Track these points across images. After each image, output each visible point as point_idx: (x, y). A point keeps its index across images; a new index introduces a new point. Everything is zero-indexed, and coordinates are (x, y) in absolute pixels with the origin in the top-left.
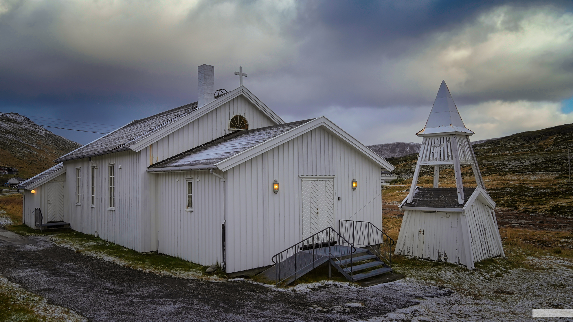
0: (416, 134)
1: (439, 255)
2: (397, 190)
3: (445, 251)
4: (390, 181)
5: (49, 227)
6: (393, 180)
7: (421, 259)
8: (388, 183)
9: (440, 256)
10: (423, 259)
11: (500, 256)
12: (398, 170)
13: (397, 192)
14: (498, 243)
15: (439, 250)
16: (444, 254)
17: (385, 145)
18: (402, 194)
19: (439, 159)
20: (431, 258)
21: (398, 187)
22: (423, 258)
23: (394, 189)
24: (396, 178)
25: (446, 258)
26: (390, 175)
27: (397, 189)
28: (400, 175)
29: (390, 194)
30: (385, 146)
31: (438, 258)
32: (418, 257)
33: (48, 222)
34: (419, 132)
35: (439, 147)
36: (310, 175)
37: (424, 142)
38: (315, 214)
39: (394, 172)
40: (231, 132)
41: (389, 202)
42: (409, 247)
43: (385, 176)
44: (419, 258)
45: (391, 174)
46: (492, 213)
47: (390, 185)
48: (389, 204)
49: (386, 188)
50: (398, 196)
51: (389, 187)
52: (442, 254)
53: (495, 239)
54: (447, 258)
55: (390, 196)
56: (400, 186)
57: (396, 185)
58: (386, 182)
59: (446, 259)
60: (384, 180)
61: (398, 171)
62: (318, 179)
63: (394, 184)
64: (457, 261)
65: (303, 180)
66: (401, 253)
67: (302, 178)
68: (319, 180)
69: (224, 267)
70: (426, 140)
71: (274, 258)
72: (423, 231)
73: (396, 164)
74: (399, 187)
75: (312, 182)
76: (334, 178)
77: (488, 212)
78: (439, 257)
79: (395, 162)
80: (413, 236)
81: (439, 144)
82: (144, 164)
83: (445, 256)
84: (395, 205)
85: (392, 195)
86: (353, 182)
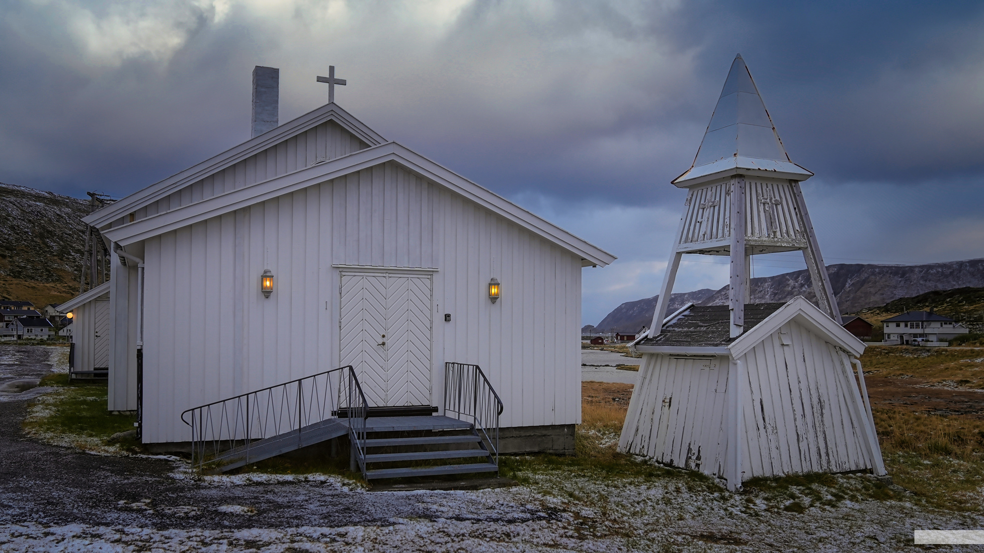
0: (672, 183)
1: (690, 455)
2: (962, 357)
3: (700, 447)
4: (950, 338)
6: (956, 335)
7: (659, 463)
8: (946, 342)
9: (690, 458)
10: (662, 463)
11: (871, 472)
12: (975, 314)
13: (962, 361)
14: (864, 440)
15: (690, 444)
16: (696, 454)
17: (968, 262)
18: (973, 365)
19: (709, 236)
20: (675, 464)
21: (966, 351)
22: (662, 461)
23: (955, 355)
24: (966, 331)
25: (698, 462)
26: (952, 326)
27: (964, 354)
28: (978, 324)
29: (942, 366)
30: (966, 266)
31: (686, 461)
32: (655, 458)
33: (95, 369)
34: (678, 178)
35: (712, 208)
36: (366, 263)
37: (689, 199)
38: (375, 345)
39: (965, 319)
41: (934, 383)
42: (644, 437)
43: (939, 326)
44: (657, 461)
45: (953, 323)
46: (854, 366)
47: (948, 346)
48: (932, 386)
49: (936, 352)
50: (961, 369)
51: (944, 350)
52: (694, 454)
53: (858, 430)
54: (700, 463)
55: (941, 371)
56: (972, 350)
57: (965, 348)
58: (941, 340)
59: (698, 465)
60: (935, 336)
61: (974, 318)
62: (387, 273)
63: (960, 345)
64: (716, 471)
65: (343, 273)
66: (630, 449)
67: (341, 270)
68: (390, 275)
69: (139, 431)
70: (692, 195)
72: (668, 401)
73: (975, 302)
74: (969, 350)
75: (368, 278)
76: (435, 276)
77: (842, 363)
78: (688, 458)
79: (972, 297)
80: (652, 411)
81: (713, 200)
83: (699, 458)
84: (946, 388)
85: (947, 368)
86: (490, 285)
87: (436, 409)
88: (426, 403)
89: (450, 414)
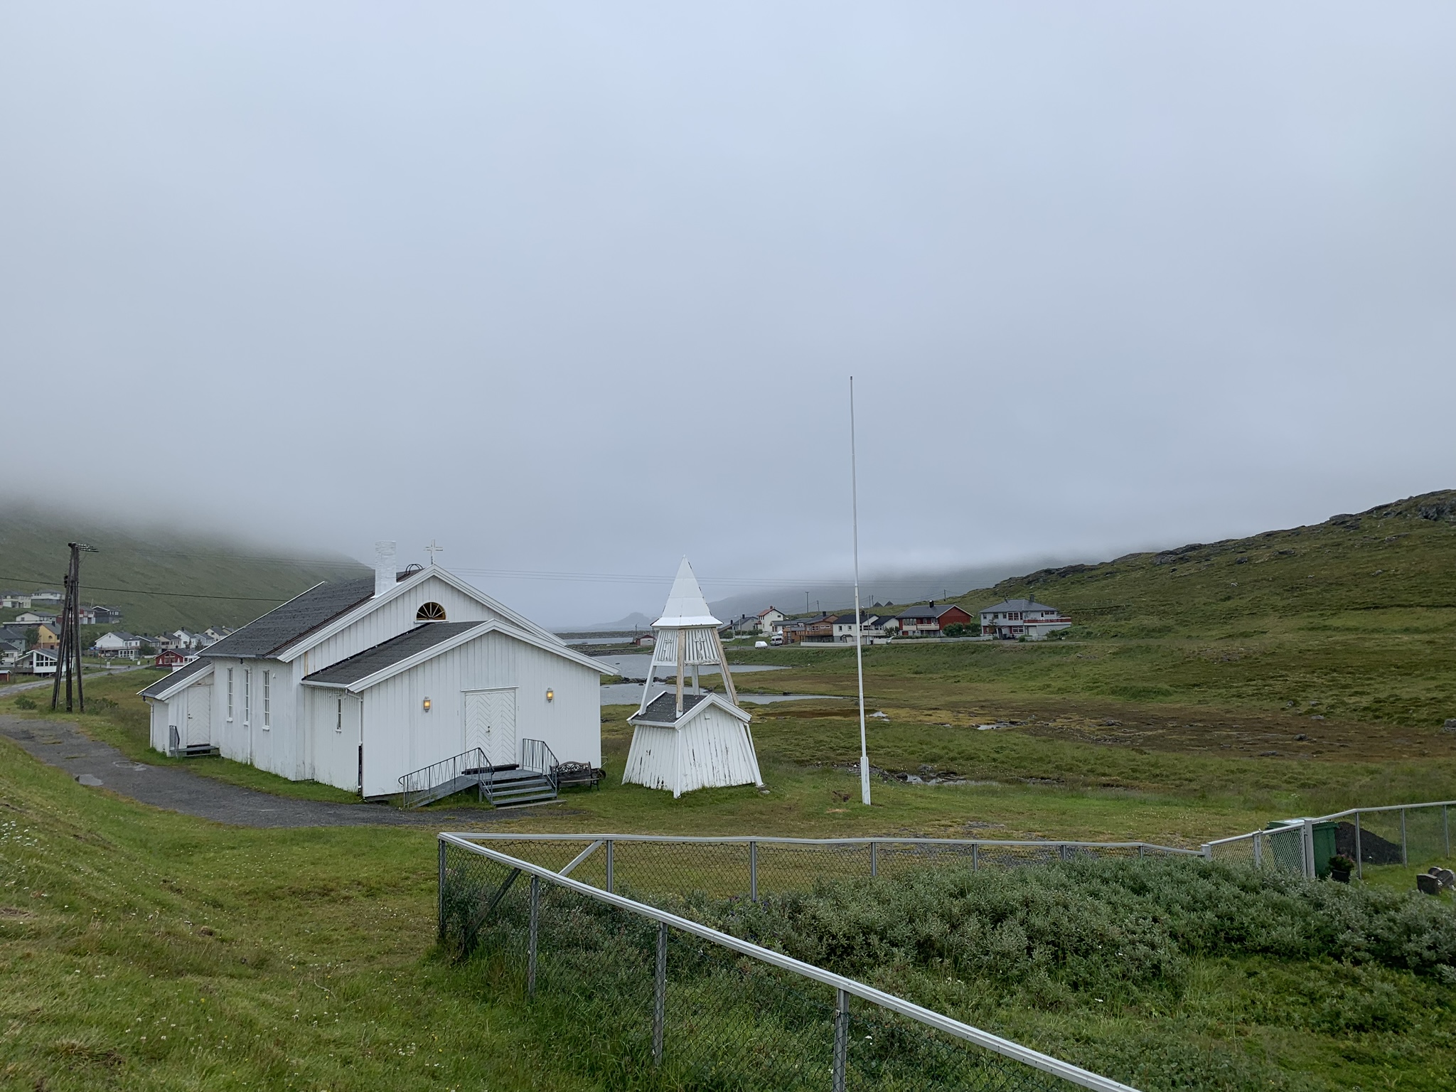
3: (663, 776)
5: (189, 753)
11: (753, 784)
15: (659, 775)
16: (662, 780)
19: (669, 659)
20: (651, 787)
25: (663, 785)
31: (657, 785)
33: (188, 747)
36: (478, 688)
38: (485, 733)
40: (419, 625)
42: (636, 773)
52: (660, 780)
53: (748, 762)
62: (491, 692)
67: (466, 693)
68: (493, 693)
69: (360, 791)
71: (402, 780)
75: (481, 695)
76: (516, 690)
78: (658, 783)
80: (641, 758)
82: (298, 674)
83: (663, 782)
86: (548, 692)
87: (518, 766)
88: (512, 763)
89: (525, 768)
